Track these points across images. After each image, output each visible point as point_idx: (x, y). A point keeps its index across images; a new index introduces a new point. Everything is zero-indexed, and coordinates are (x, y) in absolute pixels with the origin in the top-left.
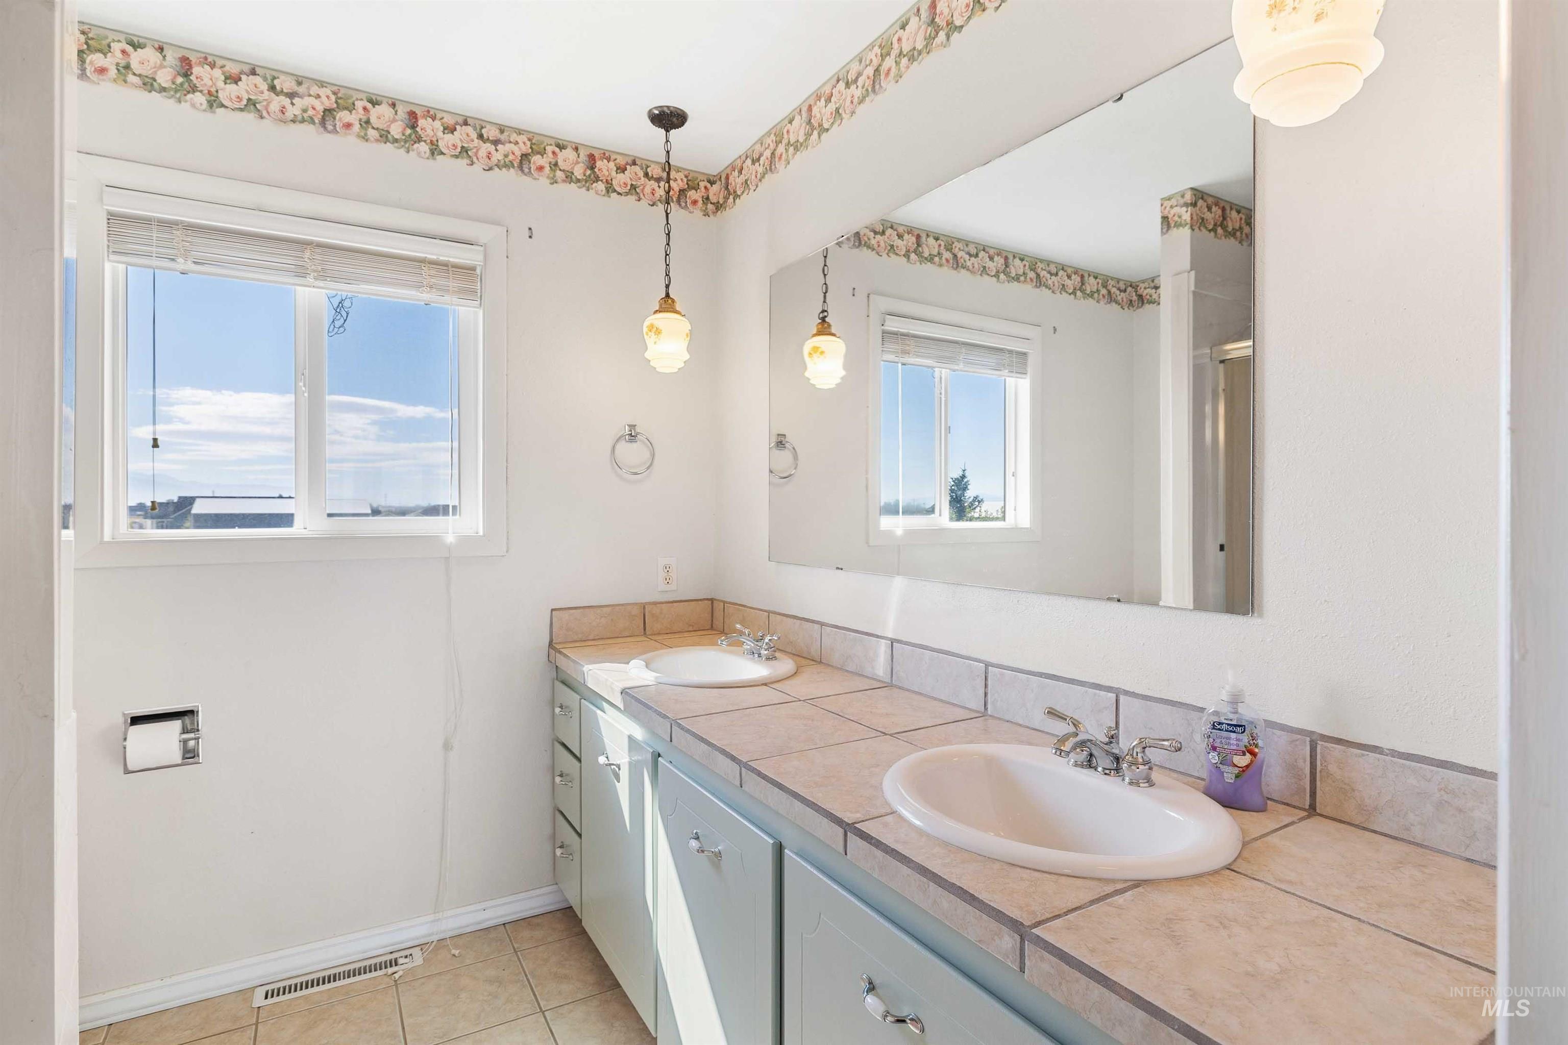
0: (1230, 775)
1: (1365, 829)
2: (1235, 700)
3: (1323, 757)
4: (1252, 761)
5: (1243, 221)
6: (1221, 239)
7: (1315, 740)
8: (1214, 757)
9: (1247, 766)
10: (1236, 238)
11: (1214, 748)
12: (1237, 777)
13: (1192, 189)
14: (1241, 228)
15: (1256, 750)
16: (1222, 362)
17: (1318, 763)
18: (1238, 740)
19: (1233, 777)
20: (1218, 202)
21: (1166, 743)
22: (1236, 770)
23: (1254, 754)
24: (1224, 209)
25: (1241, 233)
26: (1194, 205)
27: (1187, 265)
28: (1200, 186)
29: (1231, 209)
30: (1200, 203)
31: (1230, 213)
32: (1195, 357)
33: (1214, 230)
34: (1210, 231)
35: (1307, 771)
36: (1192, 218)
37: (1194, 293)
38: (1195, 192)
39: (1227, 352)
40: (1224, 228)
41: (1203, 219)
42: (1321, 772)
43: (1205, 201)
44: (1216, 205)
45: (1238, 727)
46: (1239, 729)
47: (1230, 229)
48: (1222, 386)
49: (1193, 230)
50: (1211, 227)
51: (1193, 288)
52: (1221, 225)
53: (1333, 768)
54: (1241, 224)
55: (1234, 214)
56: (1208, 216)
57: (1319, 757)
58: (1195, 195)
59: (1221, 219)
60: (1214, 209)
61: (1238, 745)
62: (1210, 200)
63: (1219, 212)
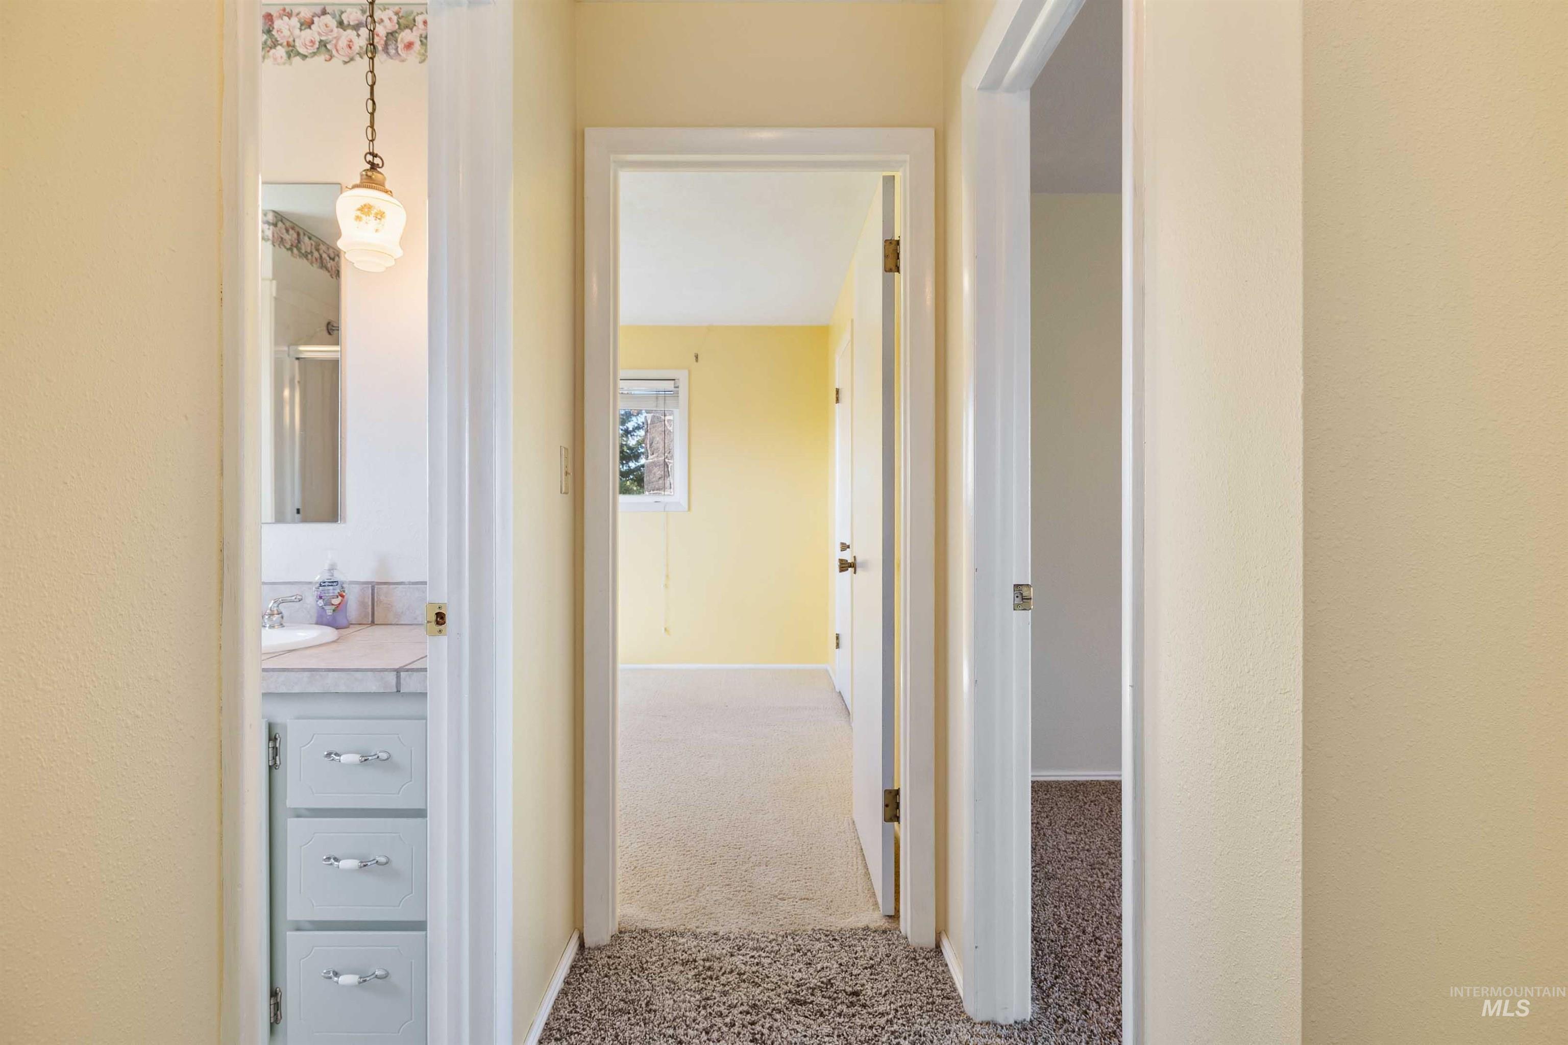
0: (330, 611)
1: (397, 625)
2: (332, 569)
3: (377, 593)
4: (342, 601)
5: (313, 247)
6: (296, 258)
7: (373, 586)
8: (321, 603)
9: (339, 604)
10: (307, 259)
11: (321, 598)
12: (334, 611)
13: (274, 212)
14: (311, 252)
15: (344, 594)
16: (298, 359)
17: (376, 598)
18: (334, 589)
19: (332, 611)
20: (294, 227)
21: (294, 598)
22: (333, 607)
23: (342, 596)
24: (298, 234)
25: (312, 256)
26: (275, 225)
27: (270, 275)
28: (281, 212)
29: (304, 234)
30: (280, 224)
31: (303, 238)
32: (276, 352)
33: (290, 249)
34: (288, 249)
35: (370, 603)
36: (273, 236)
37: (276, 299)
38: (276, 215)
39: (301, 352)
40: (299, 249)
41: (282, 238)
42: (377, 602)
43: (284, 224)
44: (293, 228)
45: (333, 583)
46: (335, 584)
47: (303, 251)
48: (297, 379)
49: (274, 246)
50: (288, 246)
51: (274, 294)
52: (297, 247)
53: (382, 598)
54: (311, 249)
55: (306, 239)
56: (287, 237)
57: (376, 594)
58: (276, 217)
59: (297, 241)
60: (291, 232)
61: (334, 593)
62: (288, 224)
63: (295, 235)
